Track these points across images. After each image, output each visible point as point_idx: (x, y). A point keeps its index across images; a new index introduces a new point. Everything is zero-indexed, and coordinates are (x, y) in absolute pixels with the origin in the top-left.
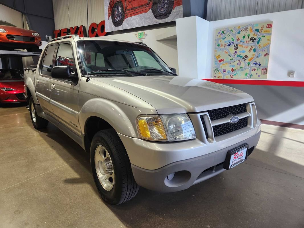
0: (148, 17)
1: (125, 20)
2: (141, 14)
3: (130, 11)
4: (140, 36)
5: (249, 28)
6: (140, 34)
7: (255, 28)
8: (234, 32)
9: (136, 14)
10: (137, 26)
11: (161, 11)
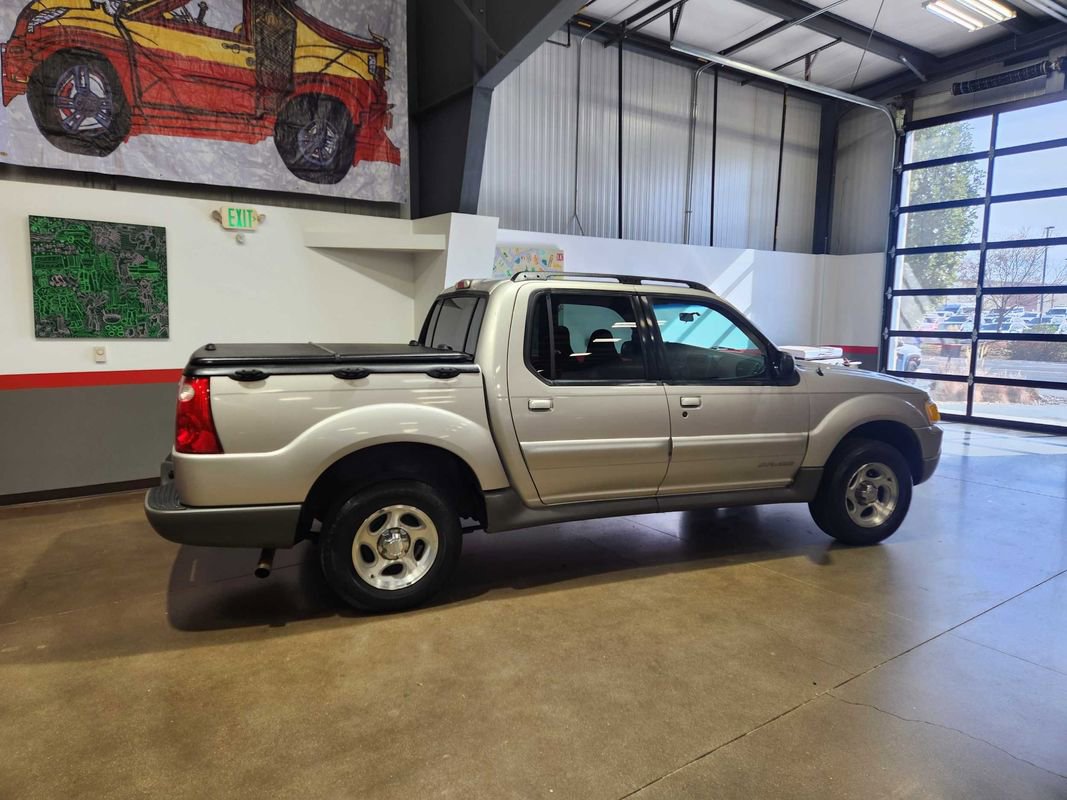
0: (260, 160)
1: (132, 139)
2: (225, 143)
3: (165, 113)
4: (235, 222)
5: (533, 255)
6: (234, 213)
7: (542, 257)
8: (510, 258)
9: (195, 132)
10: (207, 179)
11: (314, 158)
